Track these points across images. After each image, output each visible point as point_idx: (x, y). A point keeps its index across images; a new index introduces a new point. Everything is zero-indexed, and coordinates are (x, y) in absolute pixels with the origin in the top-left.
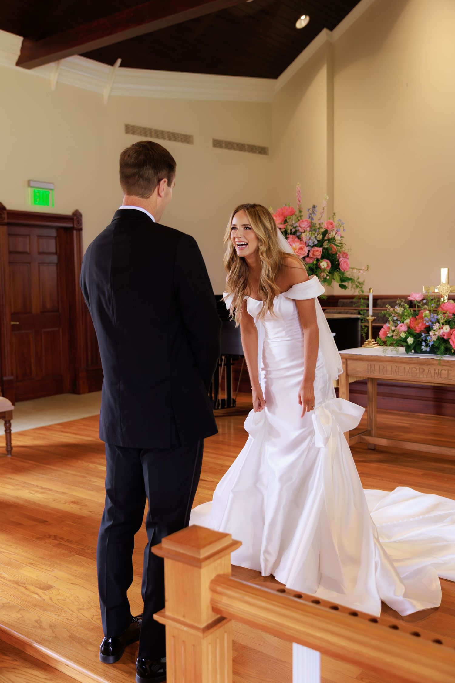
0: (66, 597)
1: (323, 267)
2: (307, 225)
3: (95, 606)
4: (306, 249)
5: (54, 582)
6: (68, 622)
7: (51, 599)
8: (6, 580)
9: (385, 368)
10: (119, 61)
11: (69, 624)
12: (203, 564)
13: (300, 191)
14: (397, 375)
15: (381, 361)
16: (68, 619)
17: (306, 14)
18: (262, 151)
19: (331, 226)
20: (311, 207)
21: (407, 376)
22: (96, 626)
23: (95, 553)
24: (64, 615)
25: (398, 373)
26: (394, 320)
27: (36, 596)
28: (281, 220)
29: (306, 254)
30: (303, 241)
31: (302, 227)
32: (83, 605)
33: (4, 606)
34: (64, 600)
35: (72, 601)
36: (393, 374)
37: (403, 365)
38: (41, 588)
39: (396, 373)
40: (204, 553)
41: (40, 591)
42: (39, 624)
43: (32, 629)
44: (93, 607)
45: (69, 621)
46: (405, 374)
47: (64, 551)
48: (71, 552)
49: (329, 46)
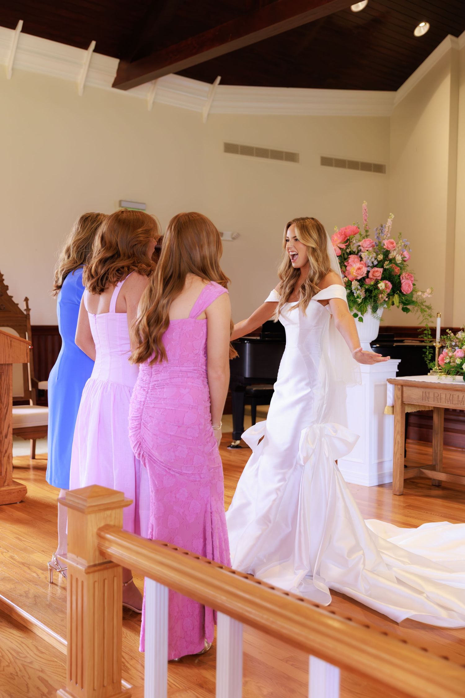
1: (381, 288)
2: (369, 244)
4: (365, 270)
8: (15, 561)
9: (439, 396)
10: (219, 78)
13: (367, 210)
14: (451, 403)
15: (435, 388)
17: (426, 21)
18: (379, 168)
19: (392, 245)
20: (378, 226)
21: (460, 405)
25: (452, 401)
26: (452, 345)
27: (34, 575)
28: (341, 240)
29: (364, 275)
30: (363, 261)
31: (364, 247)
33: (4, 579)
36: (447, 402)
37: (457, 393)
38: (41, 569)
39: (450, 401)
41: (40, 572)
42: (26, 594)
43: (19, 597)
46: (459, 403)
49: (455, 53)
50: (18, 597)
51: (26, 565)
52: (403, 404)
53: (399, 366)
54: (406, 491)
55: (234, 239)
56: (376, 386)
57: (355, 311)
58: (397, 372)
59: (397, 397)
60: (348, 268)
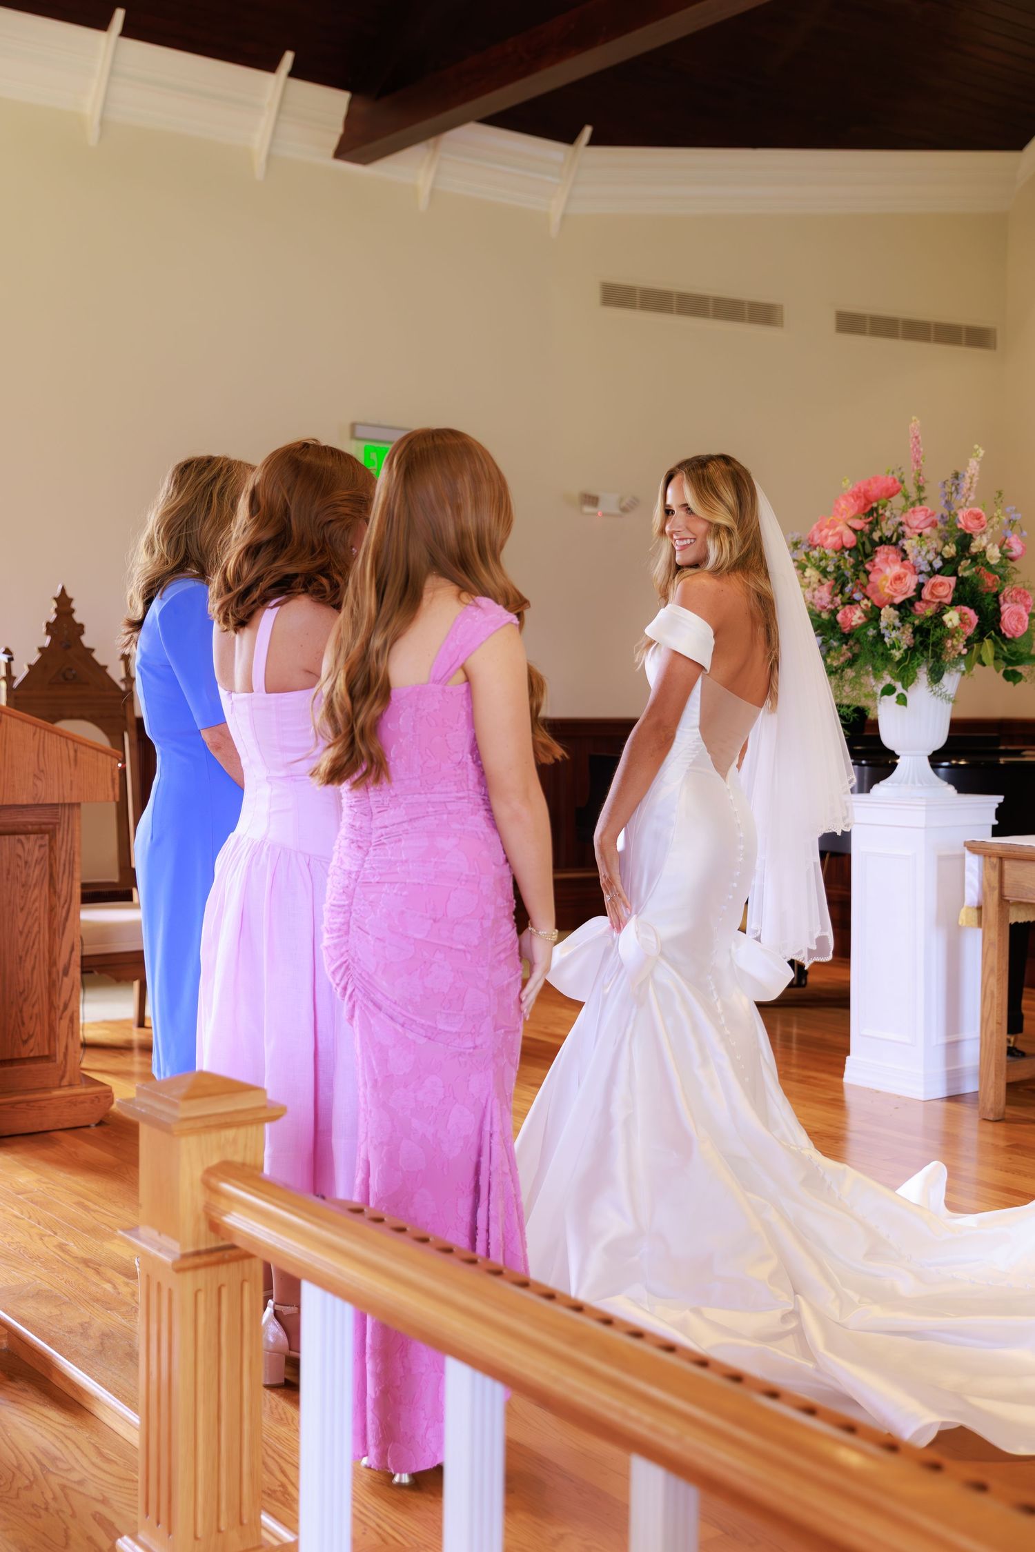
1: (949, 625)
2: (925, 519)
4: (911, 581)
8: (69, 1255)
10: (587, 131)
13: (920, 438)
18: (979, 338)
19: (977, 521)
20: (948, 476)
27: (108, 1287)
28: (856, 508)
29: (911, 594)
30: (909, 559)
31: (911, 526)
41: (119, 1280)
42: (84, 1329)
43: (67, 1334)
50: (64, 1335)
51: (91, 1265)
52: (1003, 902)
53: (1000, 812)
54: (1012, 1111)
55: (624, 510)
56: (941, 859)
57: (888, 679)
58: (994, 827)
59: (989, 885)
60: (872, 577)
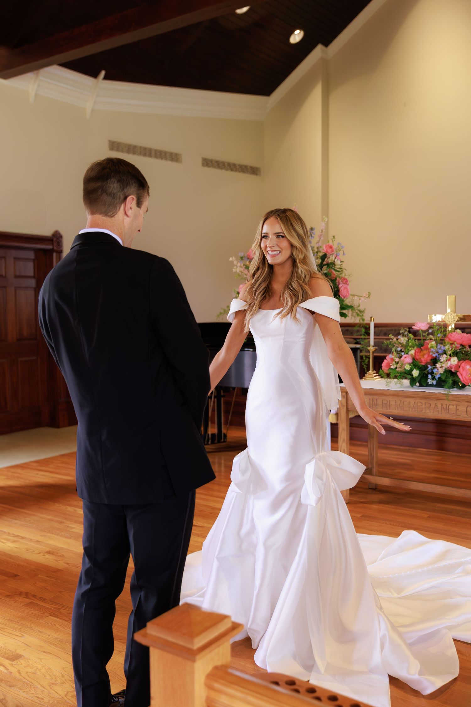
0: (37, 669)
3: (69, 680)
5: (24, 650)
6: (38, 702)
7: (19, 672)
9: (388, 403)
10: (103, 73)
11: (38, 703)
12: (198, 657)
14: (401, 410)
15: (385, 395)
16: (38, 698)
17: (300, 29)
18: (254, 171)
21: (412, 411)
22: (70, 706)
23: (71, 613)
24: (34, 693)
25: (402, 408)
26: (397, 351)
32: (56, 678)
34: (34, 673)
35: (43, 674)
36: (396, 408)
37: (408, 400)
38: (8, 658)
39: (400, 408)
40: (199, 642)
41: (7, 662)
44: (67, 682)
45: (39, 699)
46: (410, 409)
47: (37, 612)
48: (44, 613)
49: (324, 62)
52: (348, 410)
